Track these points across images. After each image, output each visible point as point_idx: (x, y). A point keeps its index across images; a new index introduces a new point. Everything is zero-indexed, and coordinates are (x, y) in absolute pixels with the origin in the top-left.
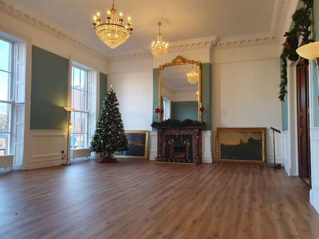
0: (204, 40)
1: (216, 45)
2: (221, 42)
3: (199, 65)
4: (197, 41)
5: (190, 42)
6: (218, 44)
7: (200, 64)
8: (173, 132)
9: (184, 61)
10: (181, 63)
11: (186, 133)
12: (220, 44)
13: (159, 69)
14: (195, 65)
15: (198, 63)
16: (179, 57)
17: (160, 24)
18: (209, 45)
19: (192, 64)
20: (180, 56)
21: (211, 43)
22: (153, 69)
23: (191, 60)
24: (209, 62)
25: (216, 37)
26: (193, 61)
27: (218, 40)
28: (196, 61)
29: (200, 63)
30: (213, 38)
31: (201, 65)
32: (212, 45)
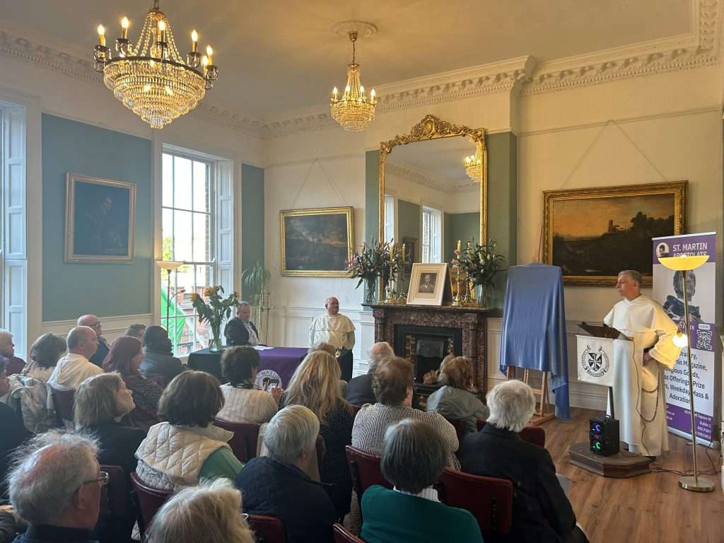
0: (491, 69)
1: (531, 80)
2: (544, 72)
3: (481, 140)
4: (475, 73)
5: (456, 76)
6: (536, 78)
7: (483, 137)
8: (412, 318)
9: (443, 128)
10: (433, 134)
11: (448, 322)
12: (542, 79)
13: (378, 151)
14: (470, 139)
15: (479, 133)
16: (428, 120)
17: (354, 36)
18: (509, 83)
19: (464, 135)
20: (432, 117)
21: (513, 77)
22: (367, 152)
23: (460, 124)
24: (509, 130)
25: (526, 60)
26: (465, 129)
27: (535, 65)
28: (474, 128)
29: (485, 132)
30: (518, 63)
31: (486, 139)
32: (519, 81)
